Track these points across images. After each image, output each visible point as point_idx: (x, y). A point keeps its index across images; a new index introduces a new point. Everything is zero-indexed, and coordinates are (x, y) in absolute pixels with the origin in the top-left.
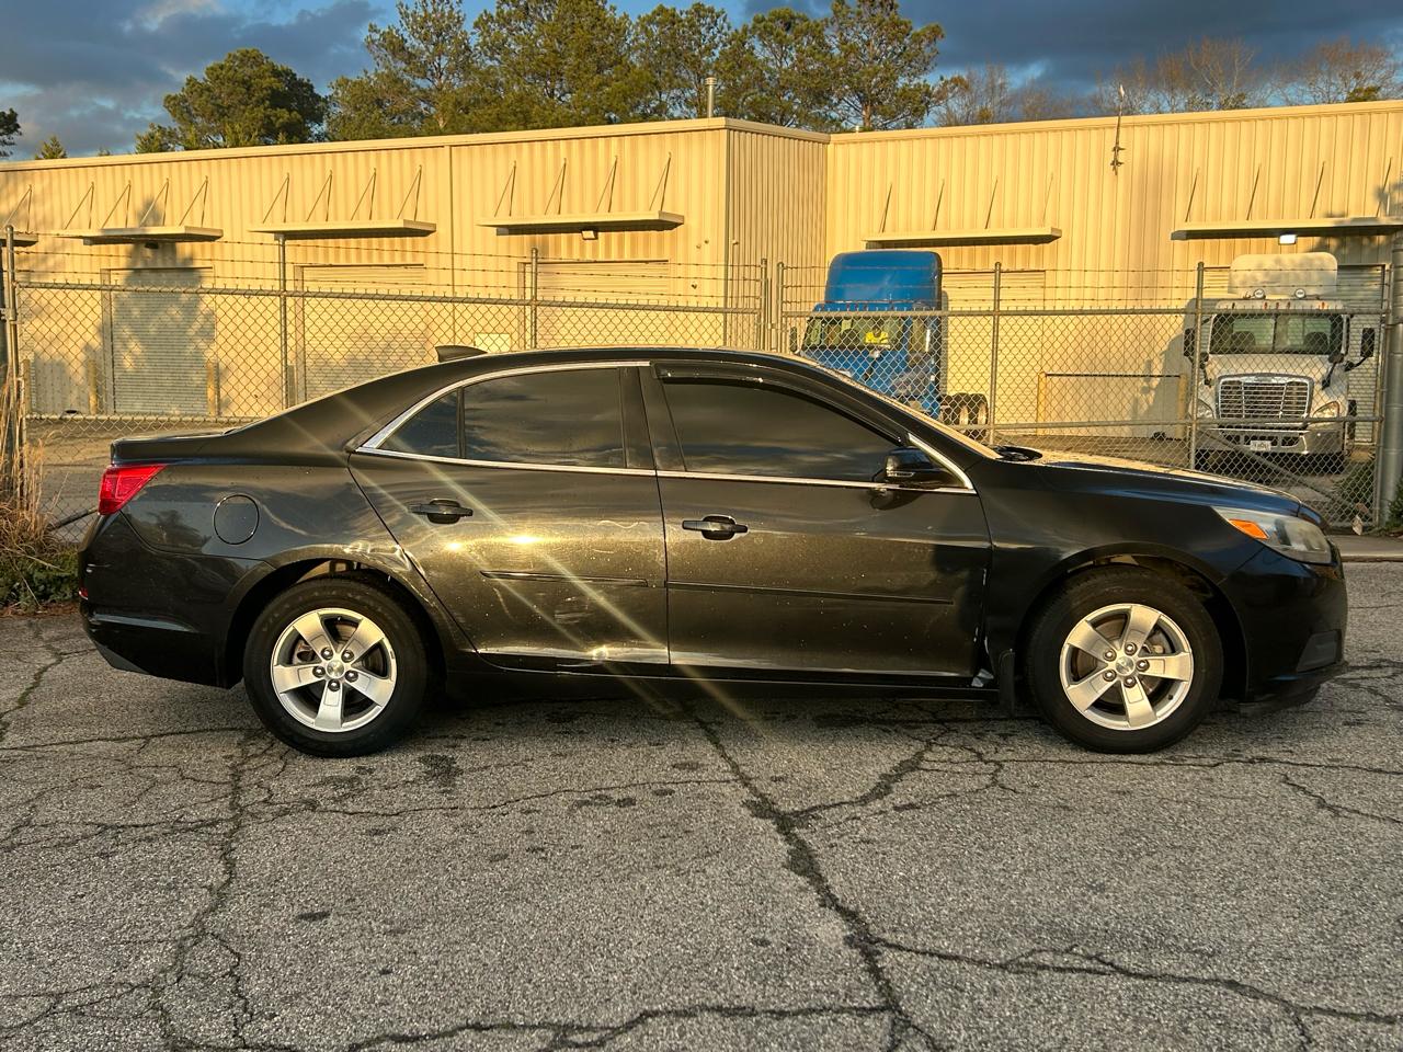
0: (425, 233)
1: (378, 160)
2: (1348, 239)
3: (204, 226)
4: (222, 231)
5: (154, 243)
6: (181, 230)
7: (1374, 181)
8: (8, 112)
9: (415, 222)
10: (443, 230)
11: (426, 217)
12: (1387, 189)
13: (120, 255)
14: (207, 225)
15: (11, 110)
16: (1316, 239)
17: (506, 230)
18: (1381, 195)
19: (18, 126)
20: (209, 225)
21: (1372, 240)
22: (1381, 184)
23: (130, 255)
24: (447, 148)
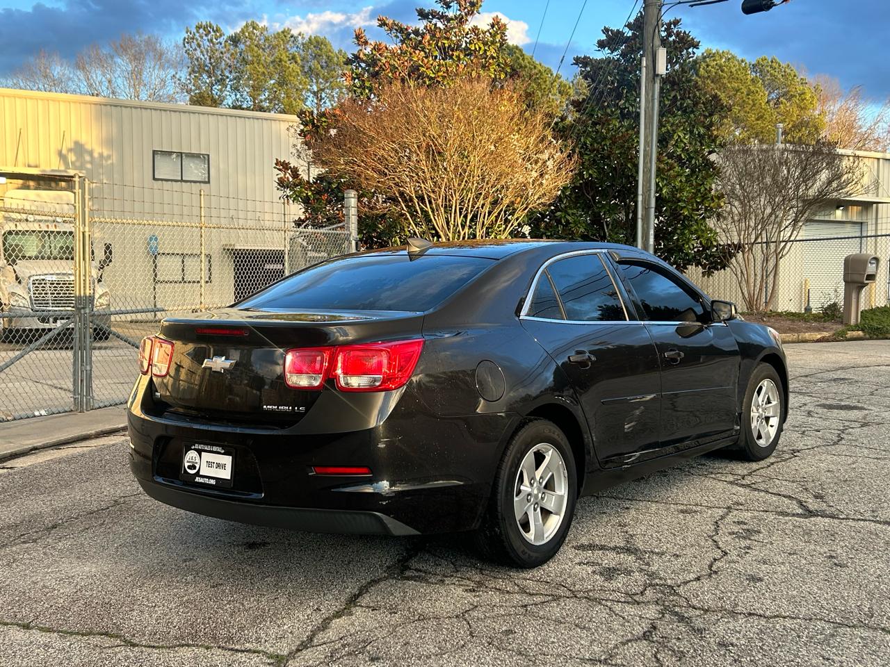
2: (42, 183)
7: (54, 145)
12: (64, 152)
16: (20, 182)
18: (60, 154)
21: (57, 185)
22: (59, 148)
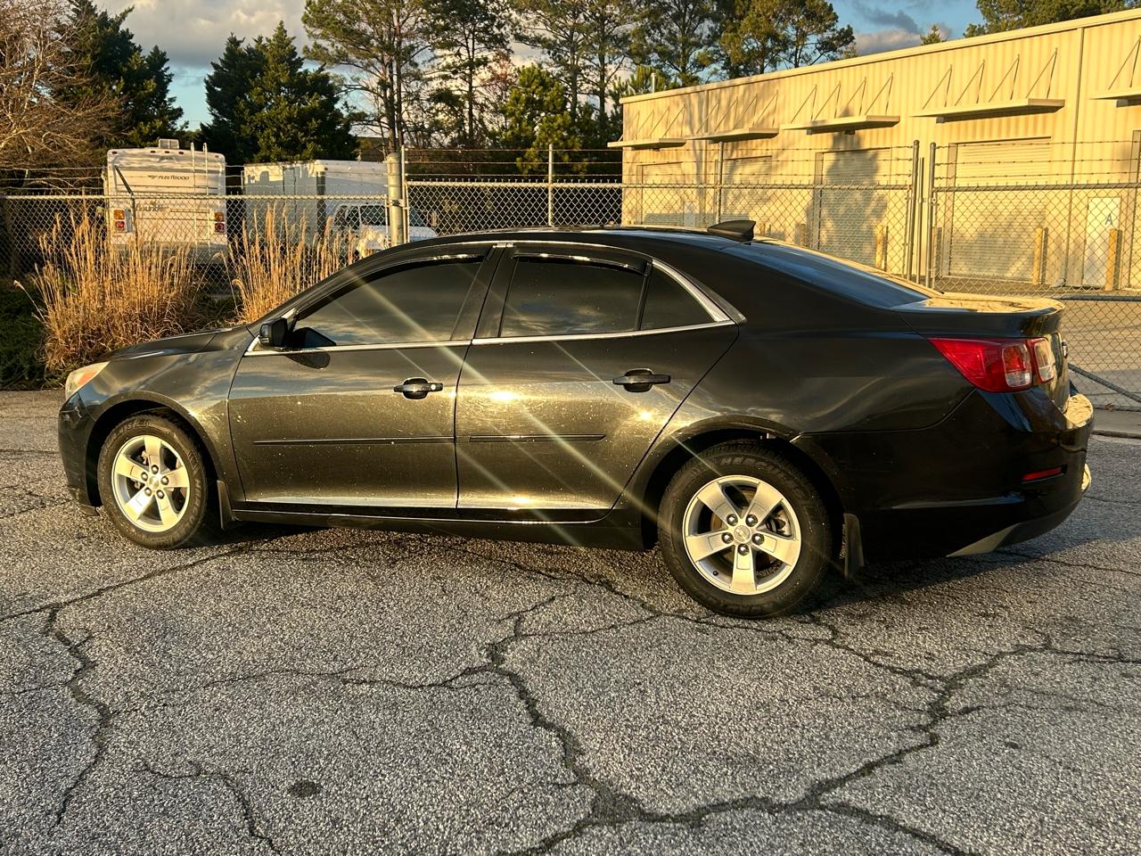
0: (1054, 109)
1: (1022, 47)
3: (888, 115)
4: (899, 117)
5: (850, 129)
6: (862, 119)
8: (846, 28)
9: (1047, 100)
10: (1070, 106)
11: (1057, 94)
13: (826, 140)
14: (889, 114)
15: (849, 26)
17: (1126, 101)
19: (853, 38)
20: (891, 114)
23: (836, 140)
24: (1080, 30)
